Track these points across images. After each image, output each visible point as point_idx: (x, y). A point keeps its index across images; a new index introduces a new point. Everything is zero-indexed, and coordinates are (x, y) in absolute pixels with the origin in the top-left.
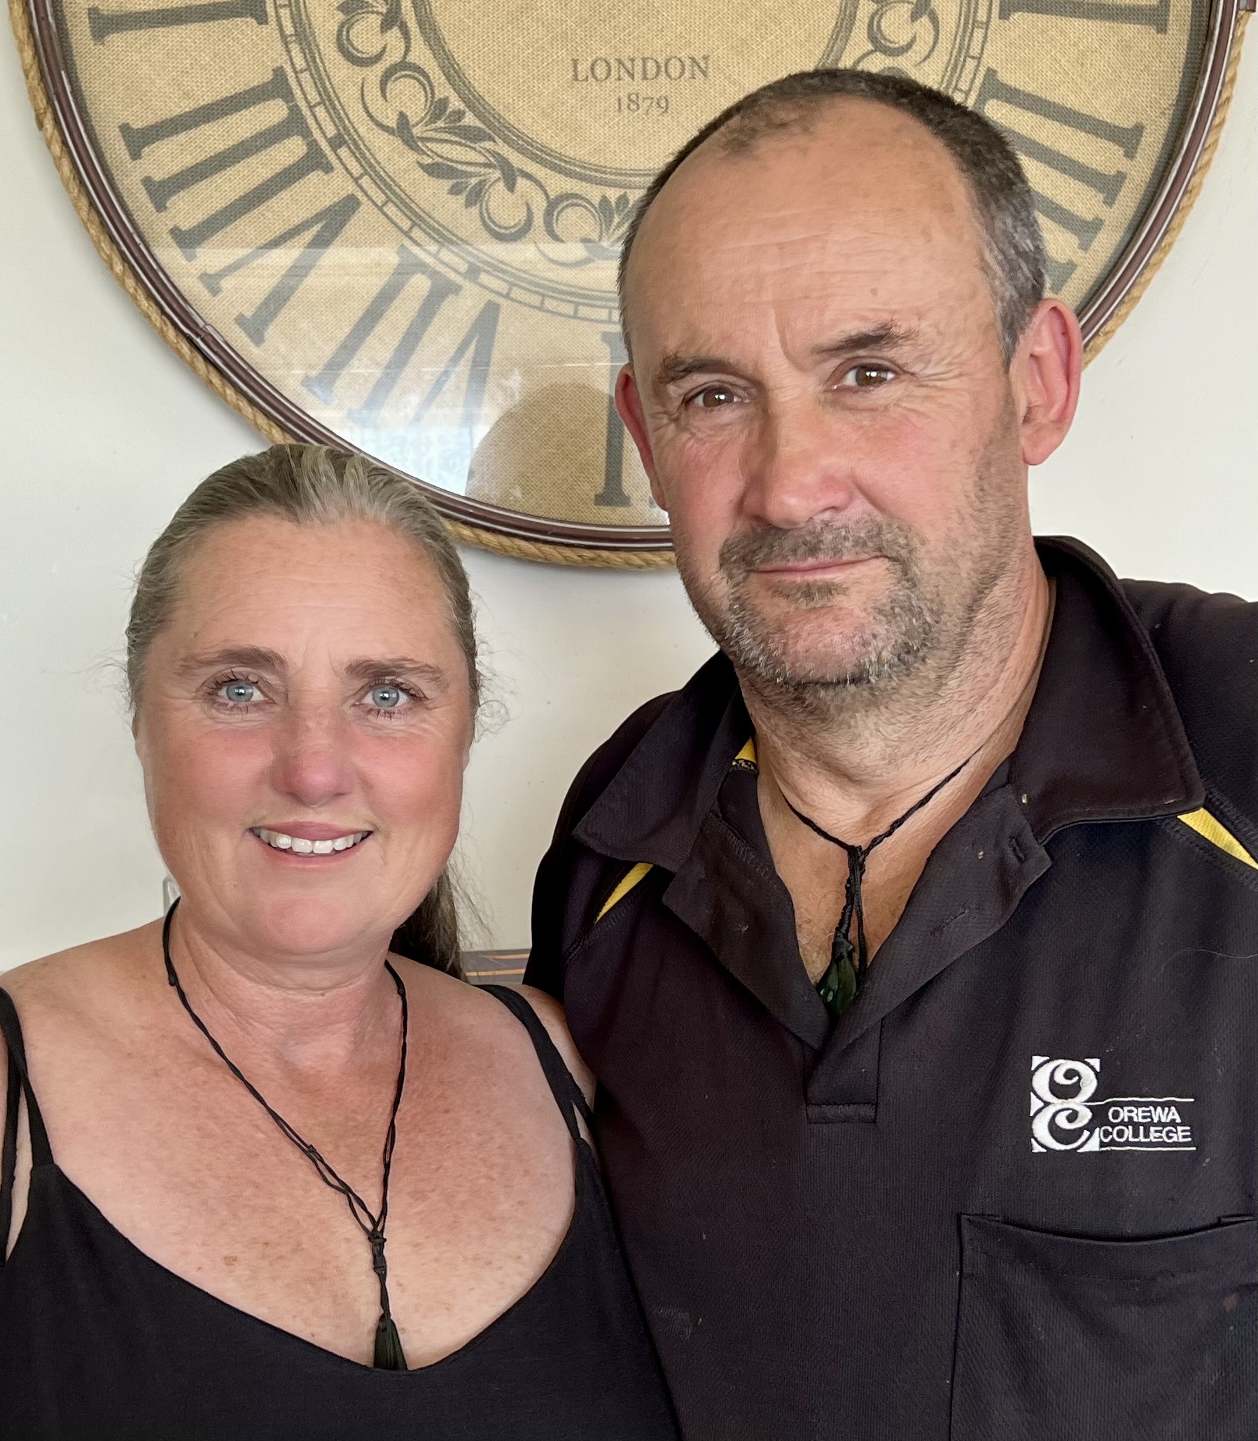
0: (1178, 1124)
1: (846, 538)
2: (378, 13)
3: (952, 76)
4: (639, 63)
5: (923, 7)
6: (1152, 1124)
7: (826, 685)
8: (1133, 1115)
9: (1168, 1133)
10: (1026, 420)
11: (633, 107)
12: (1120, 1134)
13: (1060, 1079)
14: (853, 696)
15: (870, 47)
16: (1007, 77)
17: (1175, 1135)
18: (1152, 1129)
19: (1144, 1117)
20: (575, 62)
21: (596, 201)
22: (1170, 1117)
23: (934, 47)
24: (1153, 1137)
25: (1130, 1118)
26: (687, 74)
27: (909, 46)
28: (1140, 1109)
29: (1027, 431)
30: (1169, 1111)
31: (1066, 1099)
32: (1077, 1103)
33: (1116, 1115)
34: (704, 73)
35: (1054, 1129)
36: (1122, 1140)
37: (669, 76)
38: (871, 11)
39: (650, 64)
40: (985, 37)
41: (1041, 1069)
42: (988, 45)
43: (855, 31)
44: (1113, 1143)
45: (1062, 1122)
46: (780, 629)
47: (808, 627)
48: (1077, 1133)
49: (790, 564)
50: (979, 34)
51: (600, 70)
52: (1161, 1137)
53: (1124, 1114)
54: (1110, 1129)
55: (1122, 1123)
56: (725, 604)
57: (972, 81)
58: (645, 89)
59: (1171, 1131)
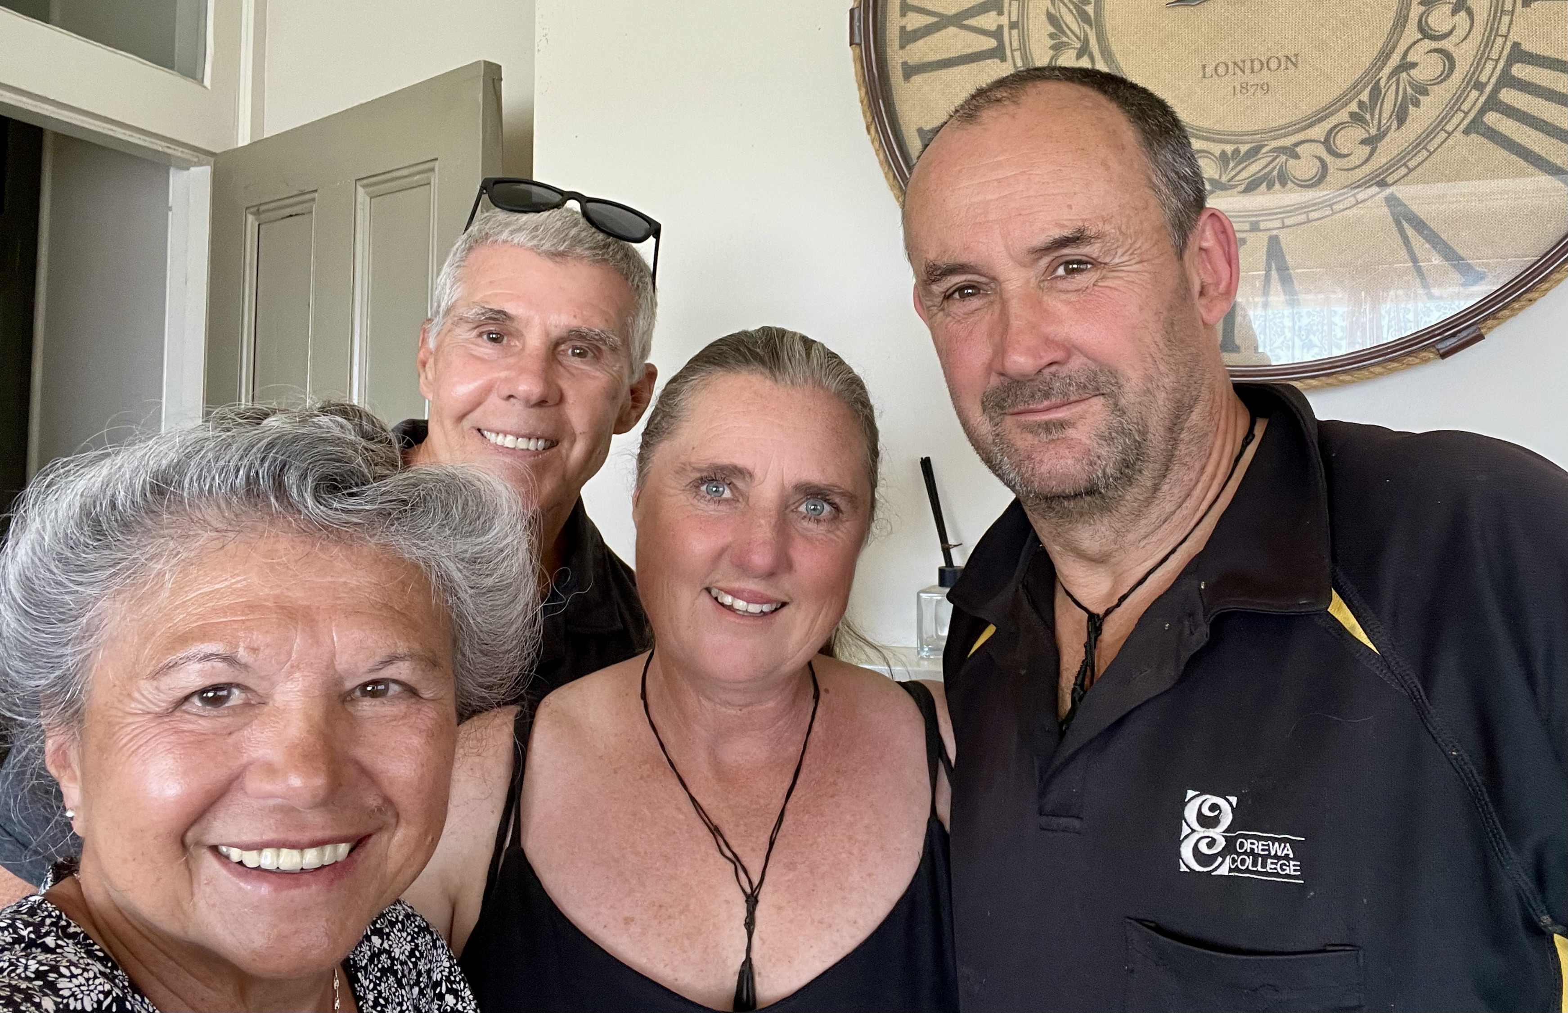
0: (1291, 859)
1: (1070, 384)
2: (1074, 48)
3: (1484, 50)
4: (1248, 64)
5: (1461, 5)
6: (1269, 856)
7: (1067, 497)
8: (1255, 847)
9: (1281, 865)
10: (1202, 293)
11: (1244, 91)
12: (1243, 862)
13: (1206, 811)
14: (1090, 504)
15: (1420, 36)
16: (1527, 47)
17: (1288, 868)
18: (1269, 861)
19: (1263, 850)
20: (1204, 67)
21: (1217, 154)
22: (1285, 852)
23: (1470, 31)
24: (1269, 867)
25: (1252, 850)
26: (1283, 67)
27: (1451, 32)
28: (1261, 843)
29: (1204, 301)
30: (1285, 846)
31: (1208, 828)
32: (1217, 833)
33: (1242, 845)
34: (1295, 65)
35: (1196, 852)
36: (1243, 868)
37: (1269, 69)
38: (1420, 12)
39: (1256, 63)
40: (1511, 21)
41: (1192, 802)
42: (1513, 26)
43: (1408, 26)
44: (1237, 869)
45: (1203, 847)
46: (1029, 458)
47: (1048, 455)
48: (1214, 857)
49: (1031, 407)
50: (1506, 19)
51: (1221, 70)
52: (1275, 869)
53: (1247, 846)
54: (1236, 857)
55: (1245, 853)
56: (990, 439)
57: (1501, 53)
58: (1253, 79)
59: (1285, 865)
